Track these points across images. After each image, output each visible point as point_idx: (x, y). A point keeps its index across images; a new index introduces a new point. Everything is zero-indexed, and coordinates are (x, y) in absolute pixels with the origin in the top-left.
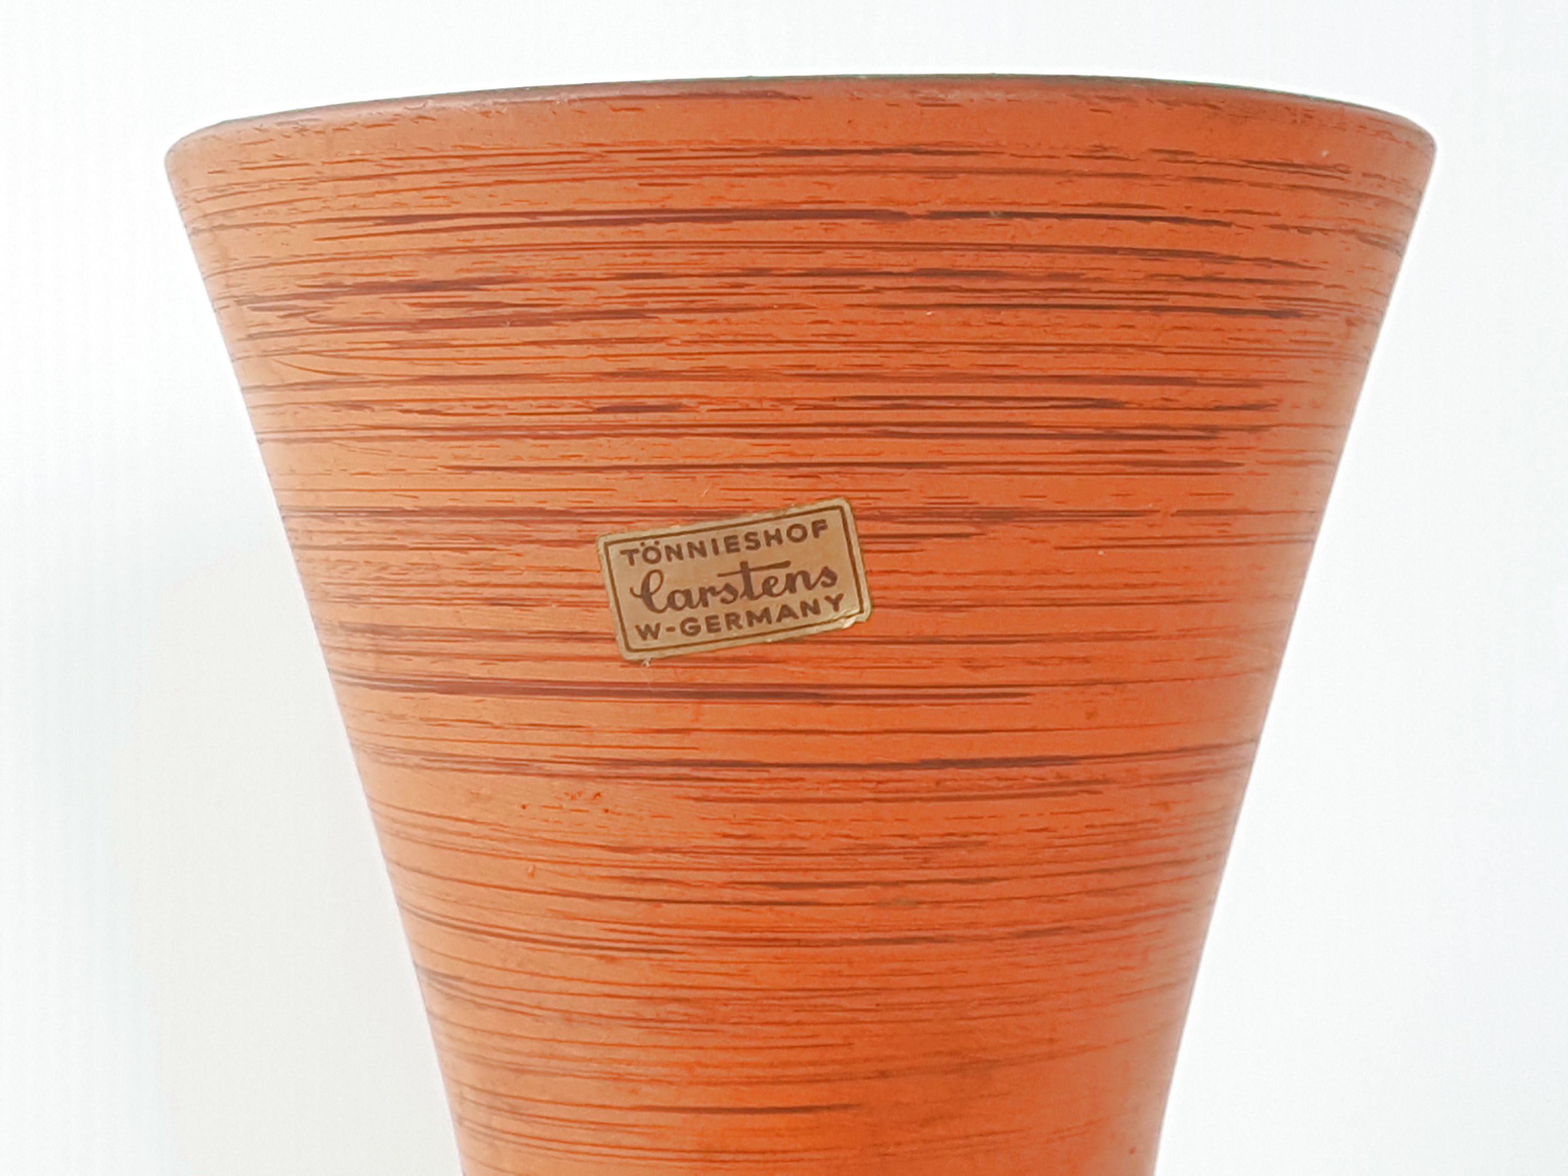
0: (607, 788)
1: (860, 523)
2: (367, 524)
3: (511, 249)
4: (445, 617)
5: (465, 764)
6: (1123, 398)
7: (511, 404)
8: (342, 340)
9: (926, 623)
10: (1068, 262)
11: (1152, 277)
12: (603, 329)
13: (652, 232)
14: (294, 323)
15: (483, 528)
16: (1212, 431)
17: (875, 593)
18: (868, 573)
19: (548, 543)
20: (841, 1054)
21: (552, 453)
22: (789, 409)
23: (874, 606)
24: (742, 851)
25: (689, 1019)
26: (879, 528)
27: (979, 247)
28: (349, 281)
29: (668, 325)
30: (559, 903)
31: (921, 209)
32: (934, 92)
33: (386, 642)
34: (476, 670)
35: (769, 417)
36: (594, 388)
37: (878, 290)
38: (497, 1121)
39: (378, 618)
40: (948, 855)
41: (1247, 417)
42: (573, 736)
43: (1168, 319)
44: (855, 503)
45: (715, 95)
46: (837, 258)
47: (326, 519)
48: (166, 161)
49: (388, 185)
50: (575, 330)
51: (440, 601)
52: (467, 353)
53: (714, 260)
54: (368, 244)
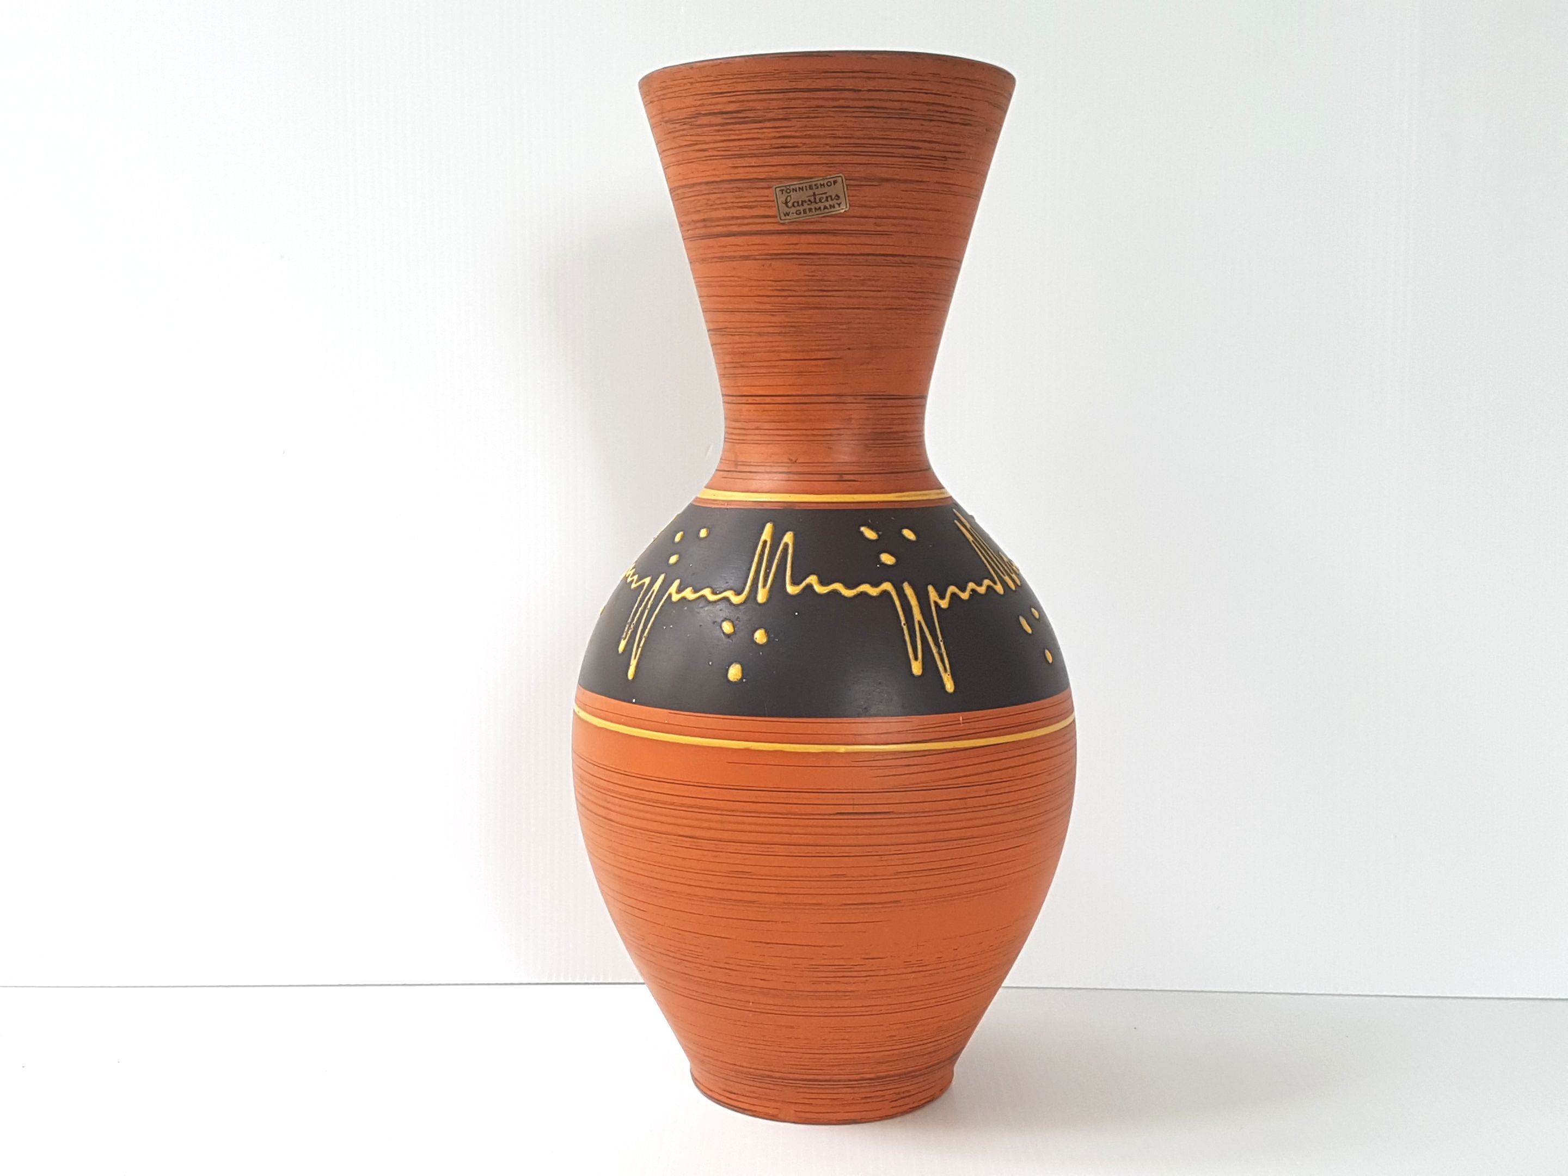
0: (773, 263)
1: (847, 181)
2: (704, 187)
3: (752, 101)
4: (728, 213)
5: (733, 258)
6: (921, 146)
7: (750, 147)
8: (700, 130)
9: (865, 212)
10: (906, 105)
11: (929, 110)
12: (778, 124)
13: (791, 95)
14: (685, 127)
15: (741, 185)
16: (945, 158)
17: (851, 202)
18: (848, 196)
19: (758, 188)
20: (838, 342)
21: (760, 161)
22: (828, 147)
23: (850, 206)
24: (811, 280)
25: (795, 332)
26: (852, 182)
27: (880, 100)
28: (703, 112)
29: (794, 122)
30: (757, 299)
31: (866, 89)
32: (869, 55)
33: (708, 224)
34: (735, 229)
35: (821, 149)
36: (774, 141)
37: (854, 112)
38: (737, 371)
39: (706, 216)
40: (869, 283)
41: (957, 155)
42: (763, 247)
43: (932, 123)
44: (846, 175)
45: (809, 56)
46: (842, 103)
47: (690, 188)
48: (639, 82)
49: (717, 83)
50: (768, 124)
51: (726, 209)
52: (737, 132)
53: (808, 103)
54: (709, 101)
